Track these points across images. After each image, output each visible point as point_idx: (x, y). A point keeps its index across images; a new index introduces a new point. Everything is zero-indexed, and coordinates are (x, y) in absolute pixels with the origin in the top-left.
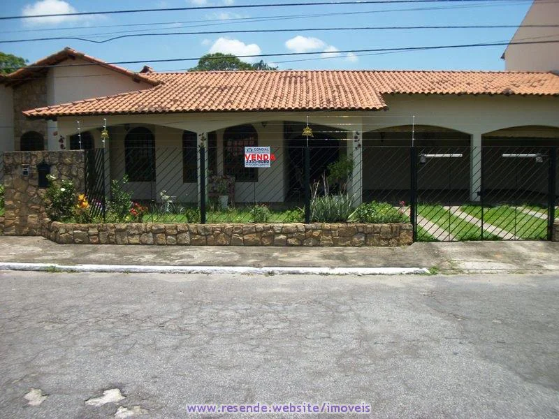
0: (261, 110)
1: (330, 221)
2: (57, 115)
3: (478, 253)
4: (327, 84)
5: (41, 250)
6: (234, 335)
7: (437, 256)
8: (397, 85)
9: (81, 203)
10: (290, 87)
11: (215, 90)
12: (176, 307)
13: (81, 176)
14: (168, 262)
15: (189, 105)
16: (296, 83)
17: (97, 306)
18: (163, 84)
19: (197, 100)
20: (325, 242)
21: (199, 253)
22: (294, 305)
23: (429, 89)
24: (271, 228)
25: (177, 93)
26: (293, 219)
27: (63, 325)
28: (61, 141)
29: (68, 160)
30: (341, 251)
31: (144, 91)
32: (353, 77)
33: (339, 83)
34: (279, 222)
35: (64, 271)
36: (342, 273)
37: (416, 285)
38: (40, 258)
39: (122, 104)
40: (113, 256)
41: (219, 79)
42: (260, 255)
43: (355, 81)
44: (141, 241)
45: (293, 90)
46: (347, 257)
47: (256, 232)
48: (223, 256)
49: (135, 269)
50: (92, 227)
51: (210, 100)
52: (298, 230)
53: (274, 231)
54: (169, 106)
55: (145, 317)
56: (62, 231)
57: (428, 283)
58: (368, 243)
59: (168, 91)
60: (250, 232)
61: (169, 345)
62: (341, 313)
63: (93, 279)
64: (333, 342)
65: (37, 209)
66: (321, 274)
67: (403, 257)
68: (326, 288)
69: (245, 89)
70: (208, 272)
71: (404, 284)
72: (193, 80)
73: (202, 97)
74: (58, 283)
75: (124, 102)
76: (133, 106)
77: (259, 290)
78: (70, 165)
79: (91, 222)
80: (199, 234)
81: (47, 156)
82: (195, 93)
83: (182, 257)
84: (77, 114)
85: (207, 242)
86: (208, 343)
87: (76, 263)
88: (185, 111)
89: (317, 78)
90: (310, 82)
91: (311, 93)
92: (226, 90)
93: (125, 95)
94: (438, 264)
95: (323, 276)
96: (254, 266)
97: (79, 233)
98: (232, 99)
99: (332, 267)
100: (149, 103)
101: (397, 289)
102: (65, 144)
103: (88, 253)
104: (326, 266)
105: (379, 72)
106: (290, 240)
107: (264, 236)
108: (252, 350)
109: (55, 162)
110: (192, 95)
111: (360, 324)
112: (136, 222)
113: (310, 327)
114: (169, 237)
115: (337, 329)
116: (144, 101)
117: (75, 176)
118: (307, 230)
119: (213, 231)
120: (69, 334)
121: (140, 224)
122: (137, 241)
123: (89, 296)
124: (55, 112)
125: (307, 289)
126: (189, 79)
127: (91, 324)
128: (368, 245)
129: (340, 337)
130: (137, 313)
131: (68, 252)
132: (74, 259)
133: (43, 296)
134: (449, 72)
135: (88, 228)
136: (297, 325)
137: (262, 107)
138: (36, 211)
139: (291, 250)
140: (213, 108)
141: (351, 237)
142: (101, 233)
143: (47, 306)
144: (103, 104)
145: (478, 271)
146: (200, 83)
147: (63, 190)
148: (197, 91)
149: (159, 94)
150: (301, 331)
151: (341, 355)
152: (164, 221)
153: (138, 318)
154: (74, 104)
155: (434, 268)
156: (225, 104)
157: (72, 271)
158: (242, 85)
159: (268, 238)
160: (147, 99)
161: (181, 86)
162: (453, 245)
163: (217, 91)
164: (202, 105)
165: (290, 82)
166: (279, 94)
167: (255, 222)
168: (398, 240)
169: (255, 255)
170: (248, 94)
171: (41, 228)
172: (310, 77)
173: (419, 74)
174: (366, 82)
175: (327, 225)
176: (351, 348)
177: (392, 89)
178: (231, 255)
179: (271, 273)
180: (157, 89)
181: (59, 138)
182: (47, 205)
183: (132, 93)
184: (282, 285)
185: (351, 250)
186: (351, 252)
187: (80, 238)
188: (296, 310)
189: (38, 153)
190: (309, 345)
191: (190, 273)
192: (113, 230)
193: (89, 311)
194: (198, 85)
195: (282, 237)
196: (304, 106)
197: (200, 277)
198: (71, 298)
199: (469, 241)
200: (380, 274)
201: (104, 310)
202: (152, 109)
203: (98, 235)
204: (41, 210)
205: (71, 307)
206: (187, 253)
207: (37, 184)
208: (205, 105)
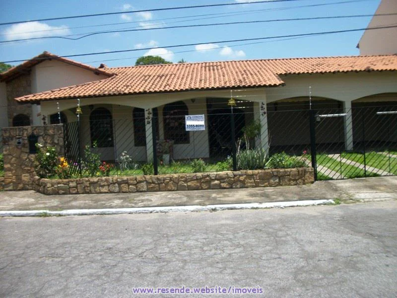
0: (192, 90)
1: (252, 168)
2: (41, 100)
3: (366, 187)
4: (237, 70)
5: (33, 200)
6: (202, 260)
7: (336, 190)
8: (288, 68)
9: (62, 164)
10: (210, 73)
11: (155, 77)
12: (149, 240)
13: (61, 143)
14: (133, 205)
15: (138, 88)
16: (214, 70)
17: (85, 242)
18: (117, 75)
19: (143, 85)
20: (249, 184)
21: (156, 197)
22: (241, 234)
23: (311, 70)
24: (208, 176)
25: (128, 81)
26: (223, 169)
27: (60, 259)
28: (44, 119)
29: (51, 132)
30: (262, 190)
31: (103, 80)
32: (254, 64)
33: (245, 69)
34: (213, 171)
35: (54, 215)
36: (268, 207)
37: (328, 213)
38: (34, 207)
39: (88, 90)
40: (90, 203)
41: (157, 70)
42: (202, 196)
43: (256, 67)
44: (109, 190)
45: (212, 74)
46: (268, 194)
47: (197, 179)
48: (174, 199)
49: (108, 211)
50: (72, 182)
51: (153, 84)
52: (228, 177)
53: (210, 178)
54: (123, 90)
55: (125, 249)
56: (49, 185)
57: (337, 211)
58: (281, 183)
59: (121, 80)
60: (192, 180)
61: (152, 272)
62: (281, 237)
63: (76, 220)
64: (284, 261)
65: (29, 170)
66: (253, 208)
67: (311, 193)
68: (261, 219)
69: (177, 76)
70: (166, 211)
71: (319, 212)
72: (138, 71)
73: (147, 83)
74: (50, 225)
75: (89, 89)
76: (96, 91)
77: (209, 223)
78: (52, 136)
79: (70, 177)
80: (153, 183)
81: (35, 129)
82: (141, 80)
83: (143, 201)
84: (55, 99)
85: (160, 188)
86: (183, 268)
87: (62, 209)
88: (135, 93)
89: (229, 66)
90: (224, 69)
91: (226, 76)
92: (164, 77)
93: (89, 84)
94: (339, 196)
95: (255, 210)
96: (200, 205)
97: (63, 186)
98: (169, 83)
99: (260, 203)
100: (108, 89)
101: (315, 216)
102: (46, 121)
103: (70, 201)
104: (255, 202)
105: (272, 60)
106: (222, 185)
107: (203, 182)
108: (221, 272)
109: (41, 134)
110: (139, 82)
111: (300, 245)
112: (104, 176)
113: (261, 250)
114: (130, 186)
115: (284, 251)
116: (104, 87)
117: (56, 144)
118: (235, 176)
119: (164, 180)
120: (67, 266)
121: (107, 177)
122: (106, 191)
123: (77, 234)
124: (39, 98)
125: (247, 220)
126: (135, 70)
127: (83, 257)
128: (281, 185)
129: (289, 257)
130: (119, 246)
131: (54, 201)
132: (60, 206)
133: (40, 235)
134: (323, 58)
135: (69, 182)
136: (250, 249)
137: (192, 87)
138: (28, 172)
139: (225, 192)
140: (156, 89)
141: (268, 180)
142: (79, 185)
143: (45, 244)
144: (74, 91)
145: (371, 200)
146: (143, 73)
147: (48, 154)
148: (142, 78)
149: (115, 82)
150: (255, 254)
151: (295, 272)
152: (127, 175)
153: (121, 250)
154: (53, 92)
155: (337, 199)
156: (165, 87)
157: (60, 215)
158: (174, 73)
159: (205, 184)
160: (106, 85)
161: (130, 76)
162: (345, 182)
163: (157, 78)
164: (148, 88)
165: (209, 70)
166: (203, 78)
167: (195, 172)
168: (304, 181)
169: (198, 197)
170: (180, 79)
171: (32, 184)
172: (223, 66)
173: (301, 60)
174: (265, 67)
175: (250, 172)
176: (301, 265)
177: (285, 71)
178: (180, 198)
179: (214, 210)
180: (112, 78)
181: (42, 117)
182: (36, 167)
183: (94, 82)
184: (226, 218)
185: (269, 189)
186: (271, 191)
187: (63, 190)
188: (244, 237)
189: (29, 128)
190: (266, 264)
191: (151, 212)
192: (88, 183)
193: (80, 246)
194: (142, 75)
195: (216, 182)
196: (223, 85)
197: (160, 216)
198: (63, 236)
199: (356, 178)
200: (297, 206)
201: (91, 245)
202: (111, 93)
203: (76, 187)
204: (32, 170)
205: (64, 244)
206: (146, 197)
207: (28, 151)
208: (150, 88)
